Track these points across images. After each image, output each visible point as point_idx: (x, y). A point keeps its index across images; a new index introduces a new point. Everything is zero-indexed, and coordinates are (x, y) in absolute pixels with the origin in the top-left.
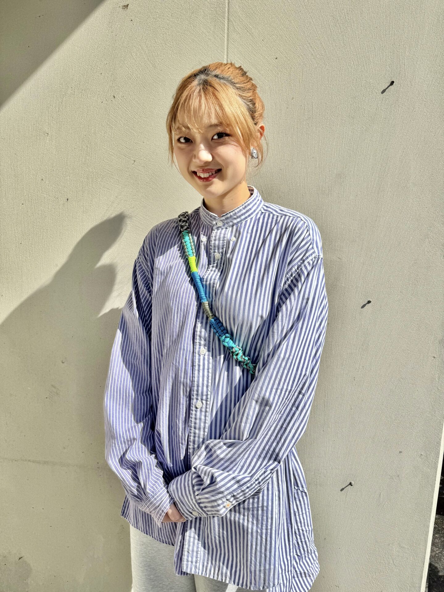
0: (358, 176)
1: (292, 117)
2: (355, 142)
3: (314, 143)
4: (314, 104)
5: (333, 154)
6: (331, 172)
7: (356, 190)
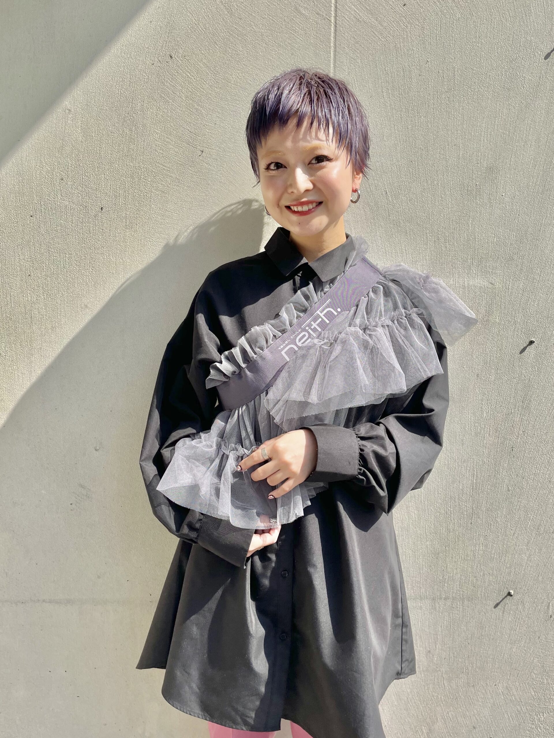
0: (515, 169)
1: (427, 89)
2: (512, 123)
3: (457, 124)
4: (456, 69)
5: (482, 140)
6: (479, 165)
7: (513, 189)
